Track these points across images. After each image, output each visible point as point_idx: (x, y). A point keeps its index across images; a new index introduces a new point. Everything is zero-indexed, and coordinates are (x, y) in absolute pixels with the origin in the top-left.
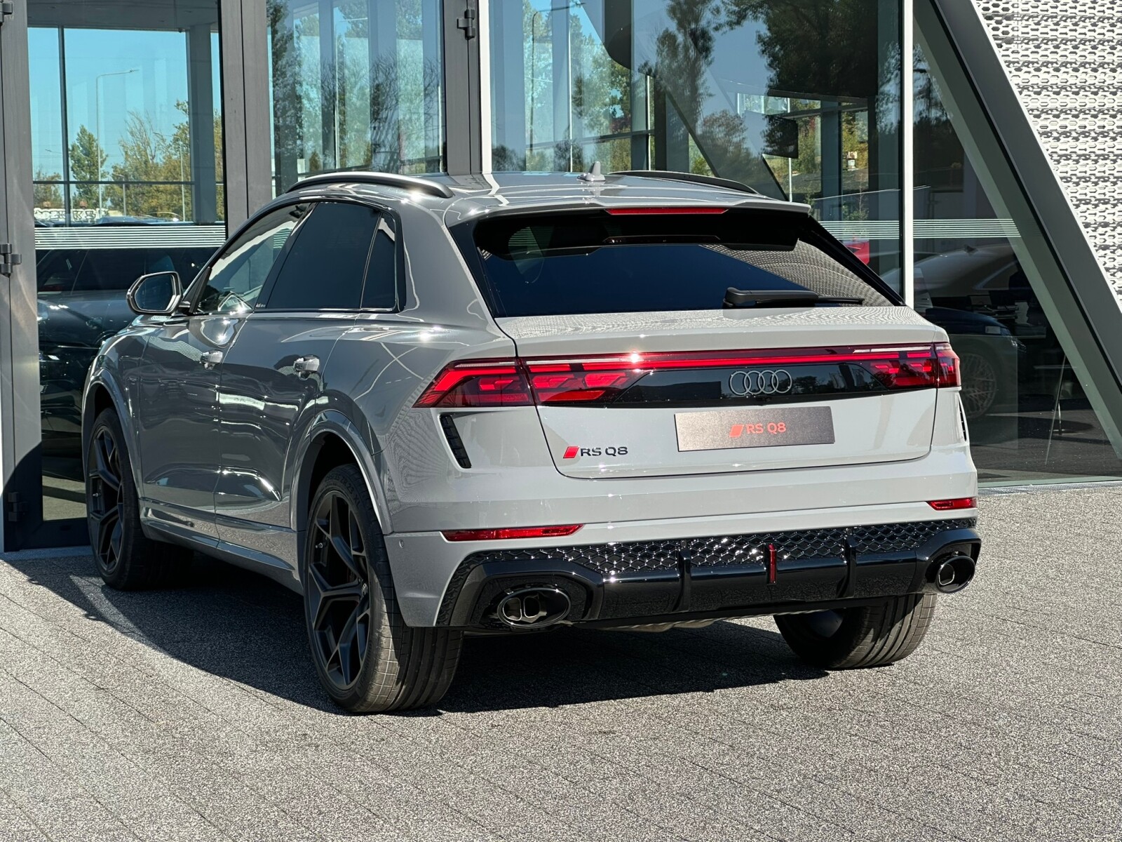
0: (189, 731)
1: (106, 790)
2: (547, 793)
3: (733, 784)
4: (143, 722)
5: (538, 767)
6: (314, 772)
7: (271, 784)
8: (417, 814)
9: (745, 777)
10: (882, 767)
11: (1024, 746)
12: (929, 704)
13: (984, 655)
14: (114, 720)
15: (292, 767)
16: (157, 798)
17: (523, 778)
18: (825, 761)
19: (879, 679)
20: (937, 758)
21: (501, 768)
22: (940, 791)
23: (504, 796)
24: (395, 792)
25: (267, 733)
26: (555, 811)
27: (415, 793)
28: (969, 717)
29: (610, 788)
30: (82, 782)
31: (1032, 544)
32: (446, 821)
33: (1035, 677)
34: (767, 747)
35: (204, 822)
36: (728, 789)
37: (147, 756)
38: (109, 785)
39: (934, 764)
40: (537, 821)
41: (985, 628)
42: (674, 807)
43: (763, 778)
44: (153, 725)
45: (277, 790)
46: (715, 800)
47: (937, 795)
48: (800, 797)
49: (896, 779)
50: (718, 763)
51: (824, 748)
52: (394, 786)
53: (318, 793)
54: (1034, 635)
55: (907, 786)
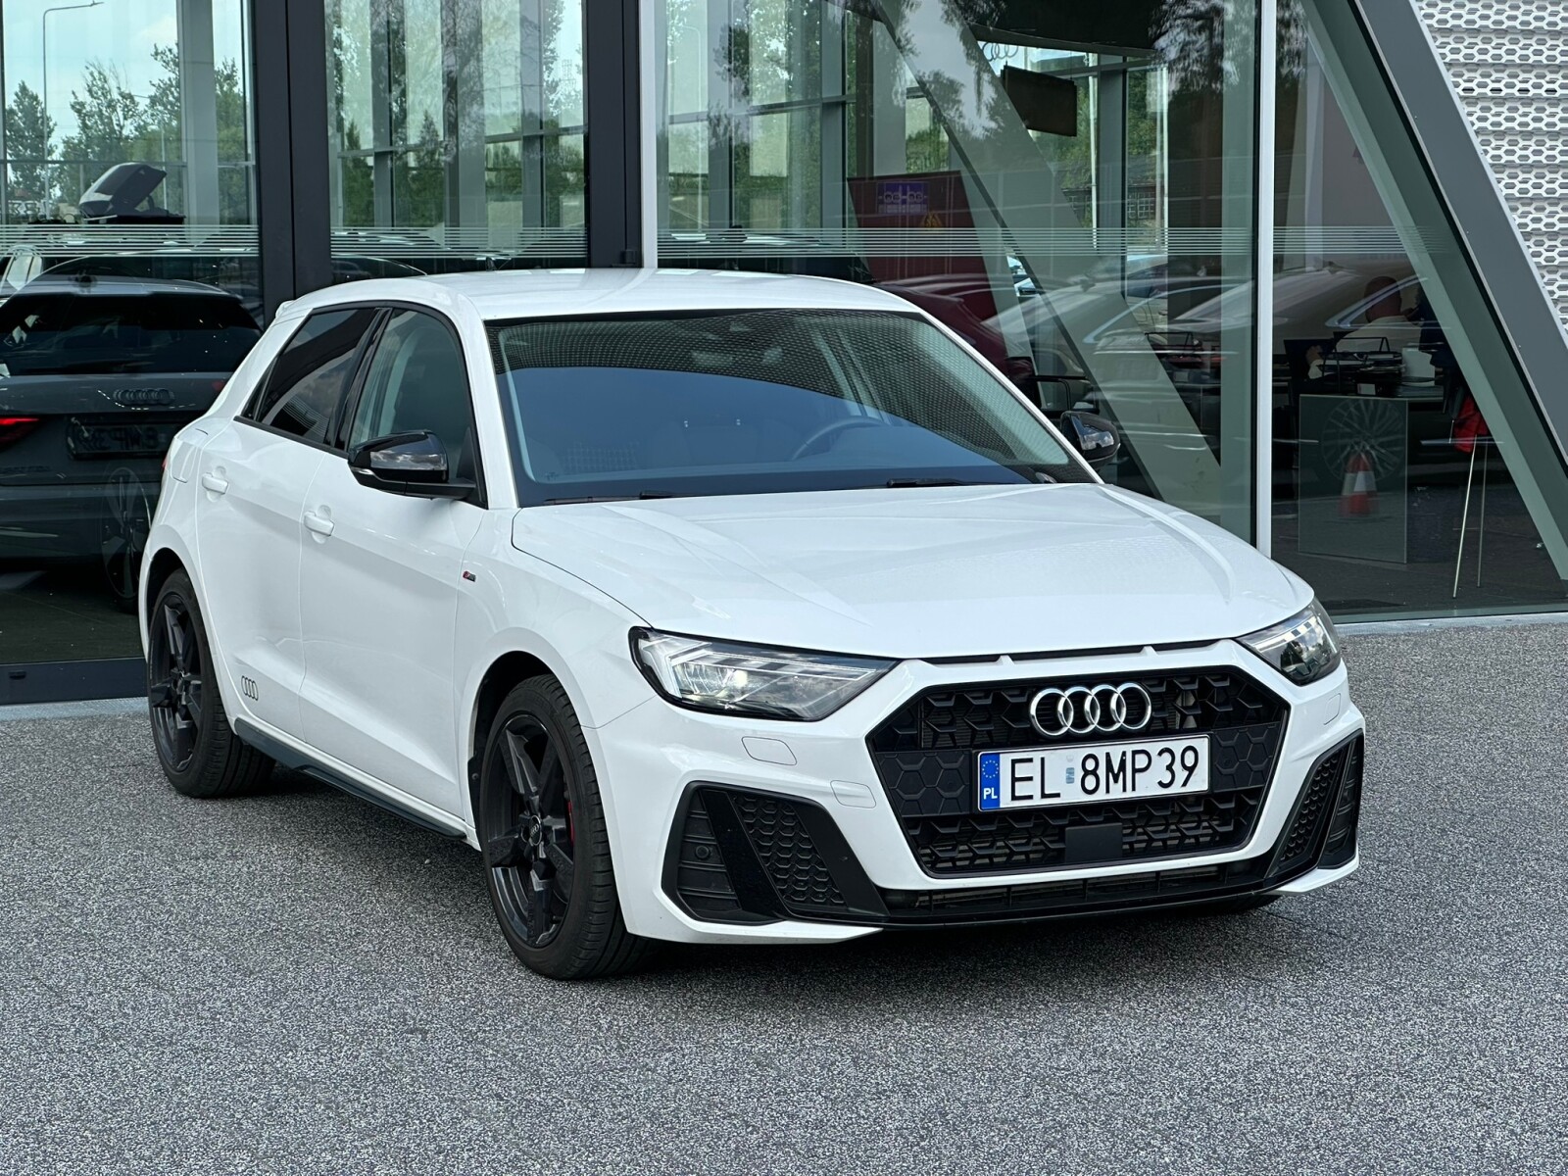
0: (223, 1007)
1: (100, 1108)
2: (791, 1117)
3: (1080, 1103)
4: (150, 991)
5: (774, 1073)
6: (424, 1079)
7: (358, 1099)
8: (593, 1153)
9: (1099, 1093)
10: (1307, 1075)
11: (1519, 1040)
12: (1358, 968)
13: (1424, 886)
14: (104, 986)
15: (388, 1070)
16: (180, 1121)
17: (752, 1091)
18: (1217, 1065)
19: (1273, 926)
20: (1390, 1062)
21: (715, 1072)
22: (1405, 1117)
23: (726, 1122)
24: (553, 1114)
25: (344, 1010)
26: (809, 1150)
27: (585, 1115)
28: (1424, 990)
29: (891, 1109)
30: (61, 1093)
31: (1459, 710)
32: (639, 1165)
33: (1511, 924)
34: (1123, 1039)
35: (257, 1165)
36: (1075, 1111)
37: (161, 1049)
38: (105, 1099)
39: (1388, 1071)
40: (783, 1166)
41: (1416, 842)
42: (994, 1143)
43: (1126, 1093)
44: (167, 997)
45: (368, 1110)
46: (1057, 1132)
47: (1402, 1124)
48: (1189, 1127)
49: (1334, 1097)
50: (1051, 1068)
51: (1211, 1042)
52: (551, 1103)
53: (433, 1115)
54: (1494, 855)
55: (1354, 1109)
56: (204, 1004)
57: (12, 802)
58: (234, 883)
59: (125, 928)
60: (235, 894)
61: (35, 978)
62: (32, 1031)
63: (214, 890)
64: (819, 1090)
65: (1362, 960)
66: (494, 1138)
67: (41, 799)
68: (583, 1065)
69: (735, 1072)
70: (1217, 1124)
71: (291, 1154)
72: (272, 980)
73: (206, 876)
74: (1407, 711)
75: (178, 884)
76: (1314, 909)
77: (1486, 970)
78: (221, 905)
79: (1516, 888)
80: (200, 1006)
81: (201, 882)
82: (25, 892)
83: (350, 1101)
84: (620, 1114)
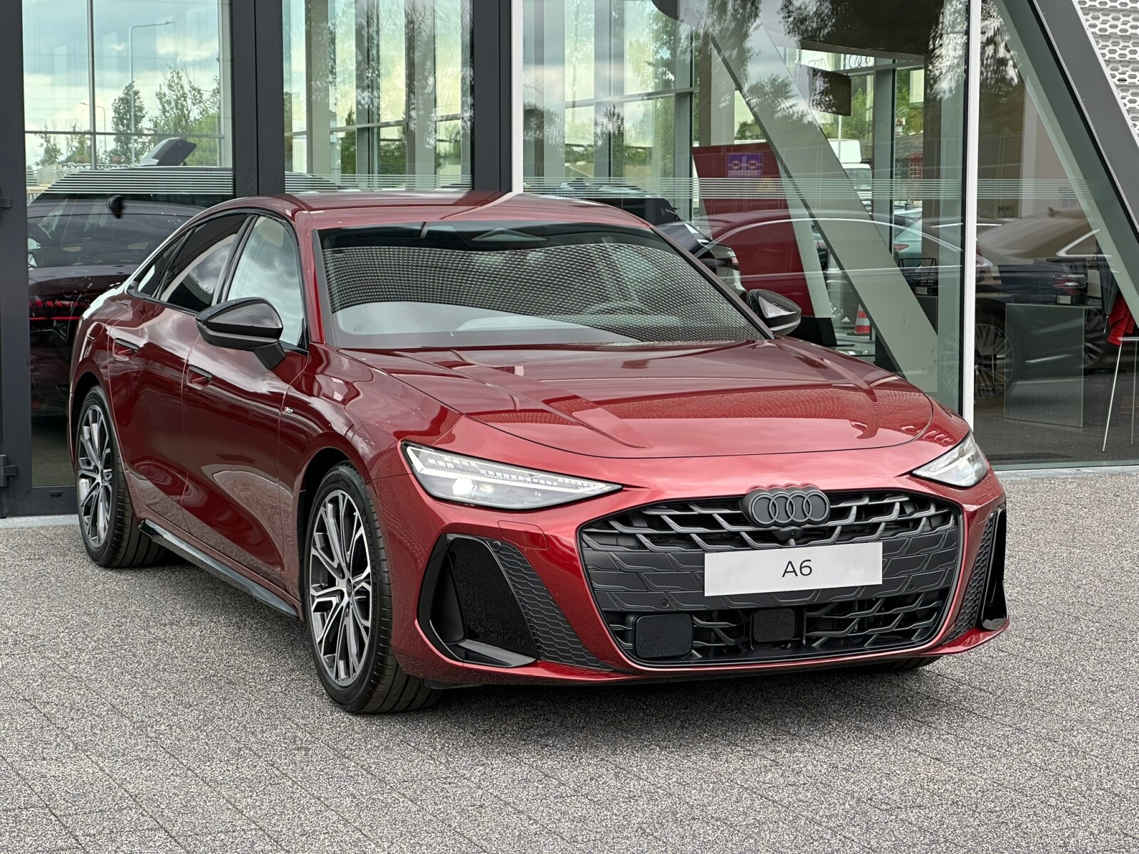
0: (165, 730)
1: (64, 799)
2: (564, 813)
3: (776, 807)
4: (115, 718)
5: (555, 782)
6: (301, 782)
7: (251, 796)
8: (415, 837)
9: (791, 800)
10: (946, 790)
11: (1107, 767)
12: (997, 715)
13: (1056, 657)
15: (277, 776)
16: (120, 810)
17: (538, 794)
18: (881, 782)
19: (939, 684)
21: (513, 781)
22: (1014, 821)
23: (515, 816)
24: (390, 809)
26: (572, 837)
27: (413, 810)
28: (1044, 731)
29: (637, 809)
31: (1103, 532)
32: (446, 846)
33: (1116, 685)
34: (815, 763)
35: (171, 842)
36: (771, 813)
37: (115, 759)
38: (69, 793)
40: (551, 847)
41: (1056, 626)
42: (708, 834)
43: (811, 801)
44: (127, 722)
45: (257, 804)
46: (756, 827)
47: (1011, 826)
48: (853, 825)
49: (963, 806)
50: (759, 782)
51: (880, 766)
52: (390, 801)
53: (303, 808)
54: (1112, 636)
55: (977, 815)
56: (152, 727)
57: (41, 583)
58: (189, 643)
59: (105, 673)
60: (188, 650)
61: (35, 707)
62: (26, 744)
63: (173, 647)
64: (588, 794)
65: (1001, 709)
66: (344, 825)
67: (61, 582)
68: (418, 774)
69: (526, 780)
70: (874, 823)
71: (197, 834)
72: (204, 711)
73: (169, 637)
74: (1065, 532)
75: (148, 643)
76: (971, 672)
77: (1091, 718)
78: (177, 658)
79: (1125, 659)
80: (149, 729)
81: (165, 642)
82: (38, 647)
83: (245, 797)
84: (440, 809)
